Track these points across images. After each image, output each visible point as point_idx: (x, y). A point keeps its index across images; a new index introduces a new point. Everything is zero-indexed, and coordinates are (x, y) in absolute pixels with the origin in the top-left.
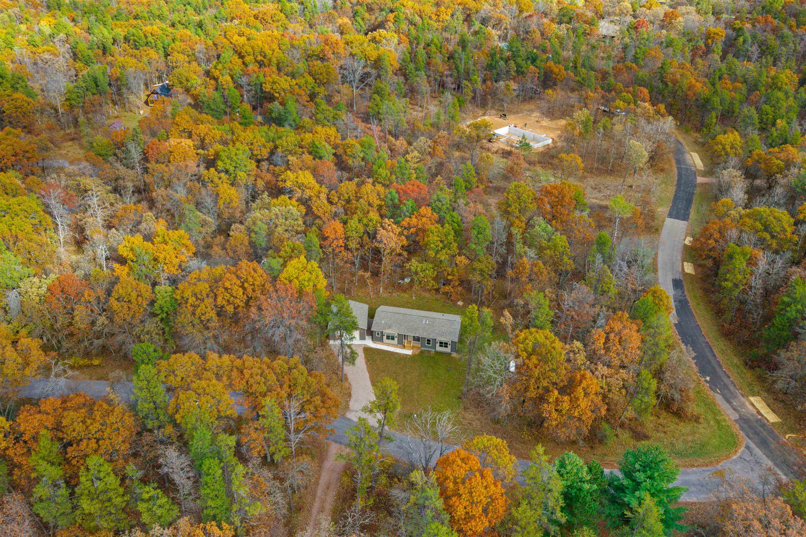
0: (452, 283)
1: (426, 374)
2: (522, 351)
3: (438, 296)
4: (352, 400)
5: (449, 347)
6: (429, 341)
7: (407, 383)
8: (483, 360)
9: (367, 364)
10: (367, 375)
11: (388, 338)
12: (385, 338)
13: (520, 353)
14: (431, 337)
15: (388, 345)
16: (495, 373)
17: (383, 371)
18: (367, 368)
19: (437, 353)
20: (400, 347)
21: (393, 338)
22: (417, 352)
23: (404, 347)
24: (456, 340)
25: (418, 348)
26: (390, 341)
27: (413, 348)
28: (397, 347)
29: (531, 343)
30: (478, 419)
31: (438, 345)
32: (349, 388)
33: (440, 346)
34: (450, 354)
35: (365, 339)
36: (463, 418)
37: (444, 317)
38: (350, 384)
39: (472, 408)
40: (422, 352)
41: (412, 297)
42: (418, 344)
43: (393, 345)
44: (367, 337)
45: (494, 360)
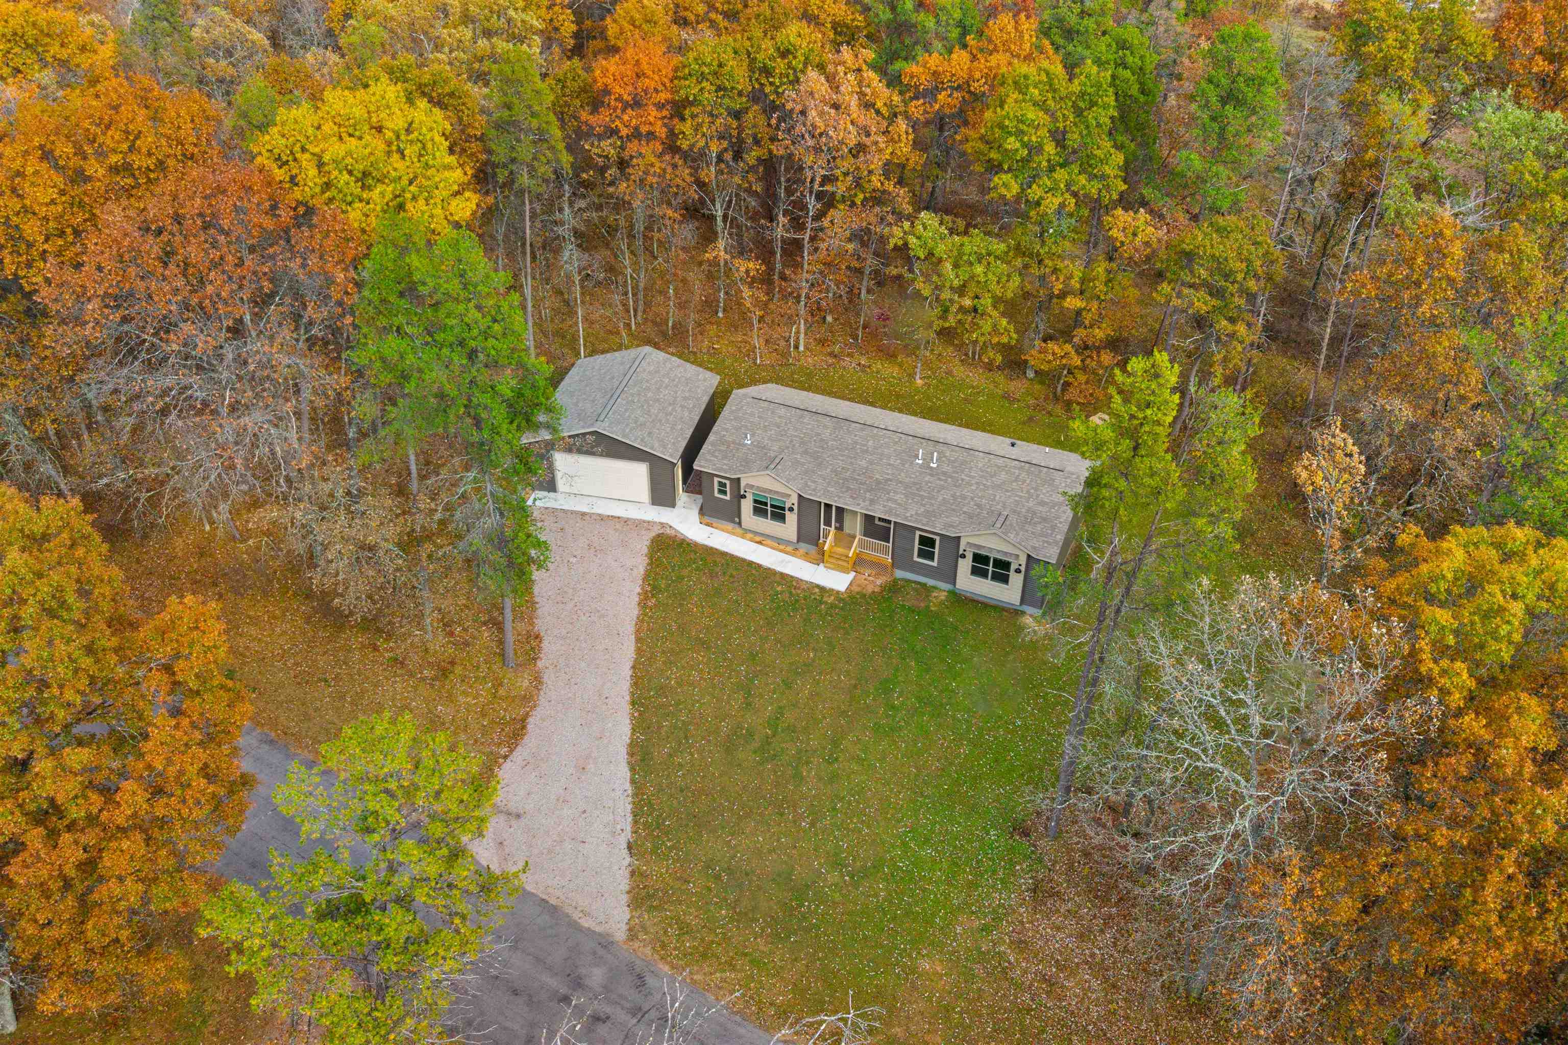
0: (1080, 334)
1: (886, 688)
2: (1441, 650)
3: (1018, 387)
4: (521, 754)
5: (1016, 580)
6: (927, 542)
7: (789, 717)
8: (1169, 671)
9: (642, 604)
10: (627, 651)
11: (760, 508)
12: (747, 506)
13: (1427, 666)
14: (938, 527)
15: (761, 539)
16: (1232, 758)
17: (704, 645)
18: (640, 621)
19: (960, 600)
20: (806, 557)
21: (779, 514)
22: (874, 582)
23: (820, 558)
24: (1051, 554)
25: (878, 566)
26: (767, 525)
27: (858, 563)
28: (794, 553)
29: (1517, 608)
30: (1099, 968)
31: (965, 566)
32: (528, 699)
33: (975, 571)
34: (1018, 613)
35: (672, 504)
36: (1021, 945)
37: (1014, 452)
38: (538, 680)
39: (1074, 898)
40: (894, 588)
41: (912, 376)
42: (881, 552)
43: (779, 543)
44: (682, 497)
45: (1238, 682)
